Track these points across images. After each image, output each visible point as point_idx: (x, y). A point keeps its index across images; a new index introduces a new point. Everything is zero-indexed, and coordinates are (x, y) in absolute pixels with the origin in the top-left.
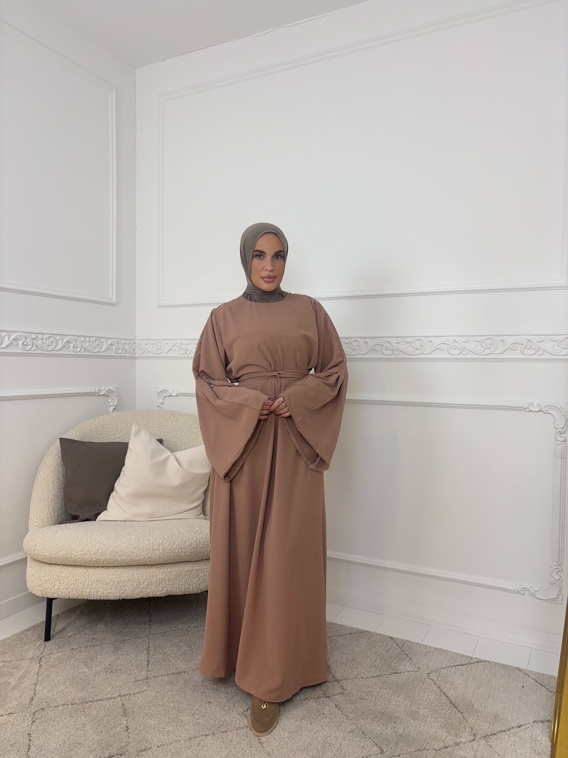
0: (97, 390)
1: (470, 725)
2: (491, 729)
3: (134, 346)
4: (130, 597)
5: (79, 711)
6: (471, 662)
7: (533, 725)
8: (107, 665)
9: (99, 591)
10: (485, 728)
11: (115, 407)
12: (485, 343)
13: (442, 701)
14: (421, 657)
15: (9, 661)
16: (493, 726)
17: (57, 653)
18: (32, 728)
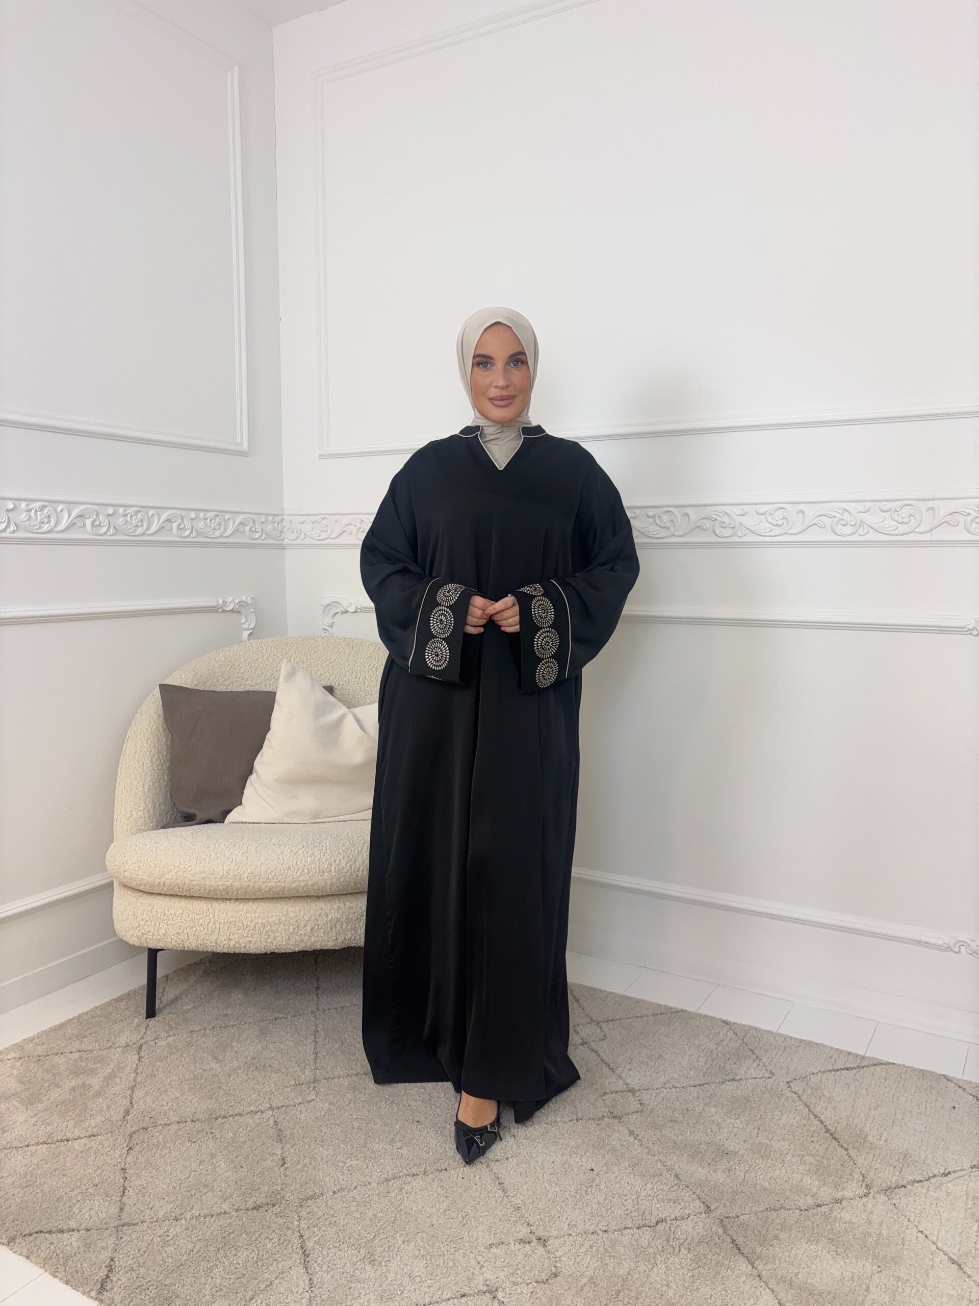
0: (221, 602)
1: (861, 1169)
2: (897, 1178)
3: (281, 526)
4: (284, 949)
5: (204, 1132)
6: (862, 1064)
7: (971, 1172)
8: (249, 1058)
9: (232, 939)
10: (886, 1175)
11: (251, 631)
12: (899, 513)
13: (813, 1129)
14: (776, 1055)
15: (88, 1051)
16: (900, 1173)
17: (167, 1037)
18: (128, 1159)
